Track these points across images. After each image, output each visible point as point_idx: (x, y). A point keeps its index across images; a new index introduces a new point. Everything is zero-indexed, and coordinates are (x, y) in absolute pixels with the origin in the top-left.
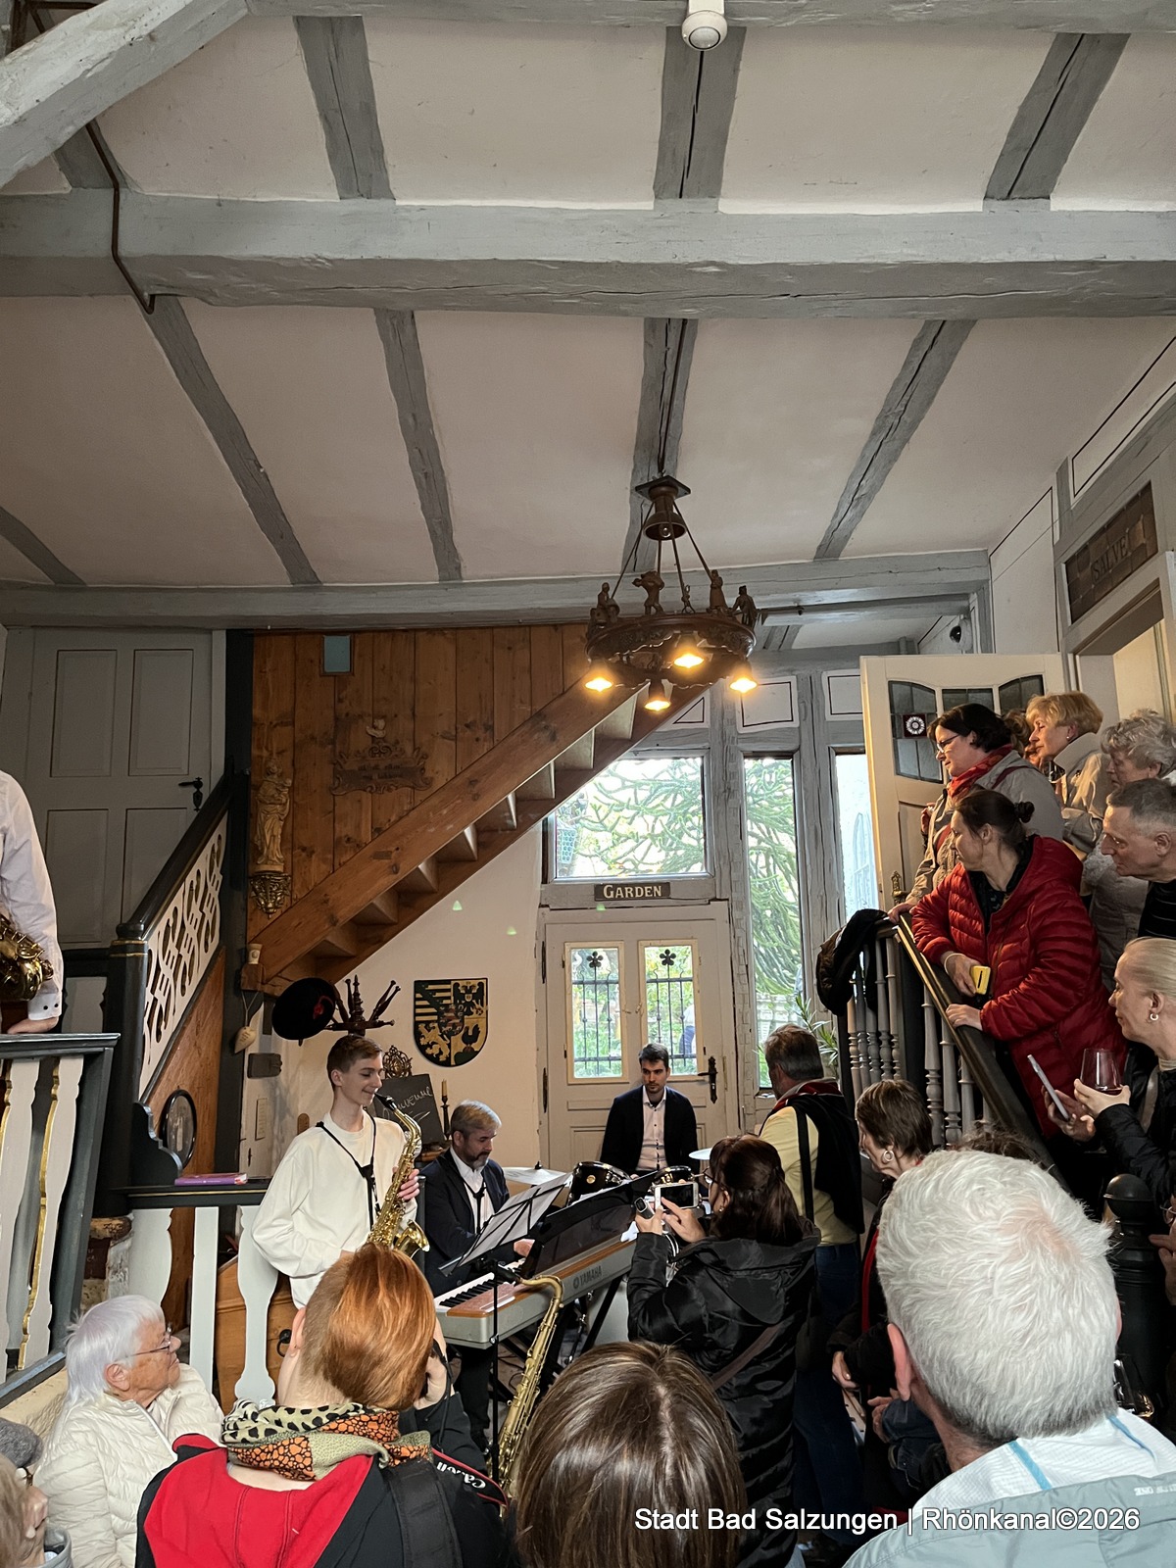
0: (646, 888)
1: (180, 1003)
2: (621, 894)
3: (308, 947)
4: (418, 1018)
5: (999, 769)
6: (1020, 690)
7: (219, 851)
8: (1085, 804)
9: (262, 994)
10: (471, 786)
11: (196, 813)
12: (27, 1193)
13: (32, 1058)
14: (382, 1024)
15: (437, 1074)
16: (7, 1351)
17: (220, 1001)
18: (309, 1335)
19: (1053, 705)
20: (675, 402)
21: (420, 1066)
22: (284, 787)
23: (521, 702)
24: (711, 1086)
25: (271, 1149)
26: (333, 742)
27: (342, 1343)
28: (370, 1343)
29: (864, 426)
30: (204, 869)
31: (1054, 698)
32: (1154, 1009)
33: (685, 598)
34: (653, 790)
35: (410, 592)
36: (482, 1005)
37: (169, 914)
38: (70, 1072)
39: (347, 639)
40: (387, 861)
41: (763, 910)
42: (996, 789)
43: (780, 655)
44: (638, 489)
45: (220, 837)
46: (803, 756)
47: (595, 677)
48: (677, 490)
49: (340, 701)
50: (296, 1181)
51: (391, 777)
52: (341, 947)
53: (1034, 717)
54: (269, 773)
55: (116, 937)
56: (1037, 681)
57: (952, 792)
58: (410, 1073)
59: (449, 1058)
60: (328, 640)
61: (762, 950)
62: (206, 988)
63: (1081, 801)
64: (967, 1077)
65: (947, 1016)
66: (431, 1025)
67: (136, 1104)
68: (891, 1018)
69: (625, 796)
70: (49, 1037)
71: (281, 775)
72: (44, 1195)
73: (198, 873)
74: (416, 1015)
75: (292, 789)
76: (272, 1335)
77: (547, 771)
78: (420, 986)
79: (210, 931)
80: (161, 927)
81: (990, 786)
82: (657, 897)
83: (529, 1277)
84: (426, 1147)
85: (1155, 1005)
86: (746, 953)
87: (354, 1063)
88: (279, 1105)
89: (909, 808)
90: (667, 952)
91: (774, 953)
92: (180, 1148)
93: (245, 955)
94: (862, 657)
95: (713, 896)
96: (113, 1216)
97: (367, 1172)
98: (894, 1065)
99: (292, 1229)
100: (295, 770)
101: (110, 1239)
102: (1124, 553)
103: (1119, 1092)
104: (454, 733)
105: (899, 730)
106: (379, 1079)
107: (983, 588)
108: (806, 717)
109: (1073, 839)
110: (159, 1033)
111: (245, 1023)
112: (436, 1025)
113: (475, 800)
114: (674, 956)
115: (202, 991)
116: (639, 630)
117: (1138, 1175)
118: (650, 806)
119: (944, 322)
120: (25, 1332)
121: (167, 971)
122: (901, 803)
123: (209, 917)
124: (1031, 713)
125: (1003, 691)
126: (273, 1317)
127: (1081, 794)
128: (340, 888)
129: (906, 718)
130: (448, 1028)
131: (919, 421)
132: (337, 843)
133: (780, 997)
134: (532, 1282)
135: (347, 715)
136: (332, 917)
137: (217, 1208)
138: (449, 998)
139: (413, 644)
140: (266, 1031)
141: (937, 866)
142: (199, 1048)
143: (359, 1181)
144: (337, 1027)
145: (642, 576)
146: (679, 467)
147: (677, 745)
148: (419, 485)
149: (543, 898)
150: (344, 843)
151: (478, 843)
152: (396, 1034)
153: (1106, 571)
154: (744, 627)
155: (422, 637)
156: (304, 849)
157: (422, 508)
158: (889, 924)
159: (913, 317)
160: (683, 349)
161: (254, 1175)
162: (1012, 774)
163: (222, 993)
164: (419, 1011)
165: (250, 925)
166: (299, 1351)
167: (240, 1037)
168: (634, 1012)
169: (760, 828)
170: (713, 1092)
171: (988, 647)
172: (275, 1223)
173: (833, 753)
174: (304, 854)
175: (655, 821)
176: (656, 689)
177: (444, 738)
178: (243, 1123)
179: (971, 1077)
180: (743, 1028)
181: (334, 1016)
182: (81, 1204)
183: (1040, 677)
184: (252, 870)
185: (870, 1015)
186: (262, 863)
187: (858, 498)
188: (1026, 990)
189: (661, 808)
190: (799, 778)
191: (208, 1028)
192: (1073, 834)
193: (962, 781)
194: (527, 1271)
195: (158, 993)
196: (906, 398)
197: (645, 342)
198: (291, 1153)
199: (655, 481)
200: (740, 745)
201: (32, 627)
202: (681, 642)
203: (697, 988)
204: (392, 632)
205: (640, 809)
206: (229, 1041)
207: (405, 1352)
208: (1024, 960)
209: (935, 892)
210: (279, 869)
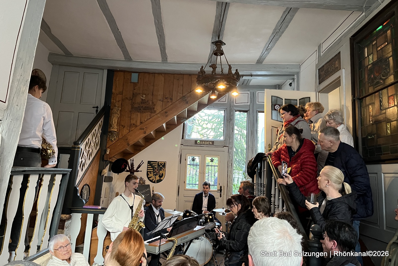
0: (208, 142)
1: (88, 162)
2: (202, 143)
3: (121, 151)
4: (148, 170)
5: (296, 121)
6: (304, 101)
7: (101, 125)
8: (317, 131)
9: (109, 161)
10: (166, 113)
11: (96, 115)
12: (45, 207)
13: (49, 174)
14: (139, 171)
15: (152, 184)
16: (37, 246)
17: (98, 162)
18: (113, 248)
19: (312, 105)
20: (223, 22)
21: (148, 182)
22: (119, 110)
23: (180, 93)
24: (220, 193)
25: (108, 200)
26: (132, 100)
27: (121, 252)
28: (128, 253)
29: (271, 31)
30: (97, 129)
31: (312, 104)
32: (327, 184)
33: (222, 71)
34: (213, 117)
35: (154, 64)
36: (164, 168)
37: (87, 140)
38: (58, 178)
39: (137, 74)
40: (143, 131)
41: (238, 149)
42: (295, 126)
43: (246, 86)
44: (213, 43)
45: (102, 121)
46: (250, 112)
47: (198, 89)
48: (222, 44)
49: (135, 89)
50: (114, 209)
51: (146, 109)
52: (130, 151)
53: (307, 108)
54: (115, 106)
55: (73, 144)
56: (309, 98)
57: (284, 125)
58: (145, 184)
59: (155, 181)
60: (133, 74)
61: (237, 159)
62: (95, 159)
63: (316, 130)
64: (281, 197)
65: (278, 181)
66: (151, 172)
67: (75, 187)
68: (264, 181)
69: (206, 118)
70: (53, 169)
71: (118, 107)
72: (49, 208)
73: (95, 130)
74: (147, 169)
75: (121, 111)
76: (104, 247)
77: (185, 111)
78: (149, 162)
79: (97, 145)
80: (85, 143)
81: (294, 125)
82: (211, 145)
83: (170, 237)
84: (146, 203)
85: (328, 183)
86: (232, 160)
87: (132, 180)
88: (111, 189)
89: (274, 128)
90: (212, 159)
91: (240, 160)
92: (85, 198)
93: (106, 151)
94: (265, 89)
95: (224, 145)
96: (67, 214)
97: (131, 208)
98: (264, 192)
99: (112, 220)
100: (122, 106)
101: (66, 220)
102: (333, 68)
103: (316, 204)
104: (162, 100)
105: (273, 108)
106: (137, 185)
107: (298, 73)
108: (251, 102)
109: (313, 139)
110: (82, 169)
111: (104, 168)
112: (152, 172)
113: (166, 117)
114: (213, 160)
115: (94, 159)
116: (210, 78)
117: (319, 225)
118: (212, 121)
119: (291, 8)
120: (42, 241)
121: (85, 154)
122: (272, 126)
123: (97, 141)
124: (306, 107)
125: (300, 100)
126: (105, 242)
127: (316, 128)
128: (131, 136)
129: (275, 105)
130: (155, 173)
131: (284, 31)
132: (131, 125)
133: (241, 172)
134: (170, 239)
135: (136, 93)
136: (128, 143)
137: (93, 214)
138: (156, 166)
139: (154, 77)
140: (109, 171)
141: (279, 143)
142: (92, 174)
143: (130, 210)
144: (127, 171)
145: (212, 65)
146: (223, 38)
147: (219, 107)
148: (158, 38)
149: (182, 142)
150: (133, 125)
151: (167, 128)
152: (142, 174)
153: (328, 73)
154: (236, 79)
155: (156, 75)
156: (122, 126)
157: (159, 43)
158: (266, 157)
159: (283, 6)
160: (226, 9)
161: (103, 207)
162: (300, 122)
163: (99, 160)
164: (148, 168)
165: (108, 144)
166: (110, 252)
167: (103, 171)
168: (202, 173)
169: (239, 129)
170: (221, 195)
171: (298, 89)
172: (108, 219)
173: (258, 112)
174: (122, 127)
175: (213, 125)
176: (213, 93)
177: (160, 101)
178: (102, 193)
179: (282, 197)
180: (229, 179)
181: (127, 168)
182: (59, 211)
183: (310, 98)
184: (109, 130)
185: (260, 179)
186: (112, 129)
187: (268, 49)
188: (298, 176)
189: (215, 122)
190: (249, 117)
191: (95, 169)
192: (313, 138)
193: (287, 123)
194: (169, 236)
195: (83, 159)
196: (281, 25)
197: (217, 7)
198: (113, 201)
199: (217, 41)
200: (234, 108)
201: (59, 65)
202: (220, 82)
203: (219, 168)
204: (149, 73)
205: (209, 122)
206: (100, 172)
207: (136, 256)
208: (298, 169)
209: (278, 150)
210: (116, 130)
